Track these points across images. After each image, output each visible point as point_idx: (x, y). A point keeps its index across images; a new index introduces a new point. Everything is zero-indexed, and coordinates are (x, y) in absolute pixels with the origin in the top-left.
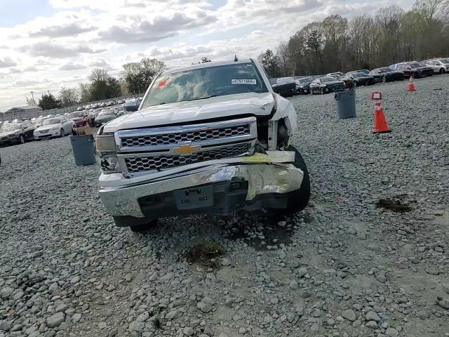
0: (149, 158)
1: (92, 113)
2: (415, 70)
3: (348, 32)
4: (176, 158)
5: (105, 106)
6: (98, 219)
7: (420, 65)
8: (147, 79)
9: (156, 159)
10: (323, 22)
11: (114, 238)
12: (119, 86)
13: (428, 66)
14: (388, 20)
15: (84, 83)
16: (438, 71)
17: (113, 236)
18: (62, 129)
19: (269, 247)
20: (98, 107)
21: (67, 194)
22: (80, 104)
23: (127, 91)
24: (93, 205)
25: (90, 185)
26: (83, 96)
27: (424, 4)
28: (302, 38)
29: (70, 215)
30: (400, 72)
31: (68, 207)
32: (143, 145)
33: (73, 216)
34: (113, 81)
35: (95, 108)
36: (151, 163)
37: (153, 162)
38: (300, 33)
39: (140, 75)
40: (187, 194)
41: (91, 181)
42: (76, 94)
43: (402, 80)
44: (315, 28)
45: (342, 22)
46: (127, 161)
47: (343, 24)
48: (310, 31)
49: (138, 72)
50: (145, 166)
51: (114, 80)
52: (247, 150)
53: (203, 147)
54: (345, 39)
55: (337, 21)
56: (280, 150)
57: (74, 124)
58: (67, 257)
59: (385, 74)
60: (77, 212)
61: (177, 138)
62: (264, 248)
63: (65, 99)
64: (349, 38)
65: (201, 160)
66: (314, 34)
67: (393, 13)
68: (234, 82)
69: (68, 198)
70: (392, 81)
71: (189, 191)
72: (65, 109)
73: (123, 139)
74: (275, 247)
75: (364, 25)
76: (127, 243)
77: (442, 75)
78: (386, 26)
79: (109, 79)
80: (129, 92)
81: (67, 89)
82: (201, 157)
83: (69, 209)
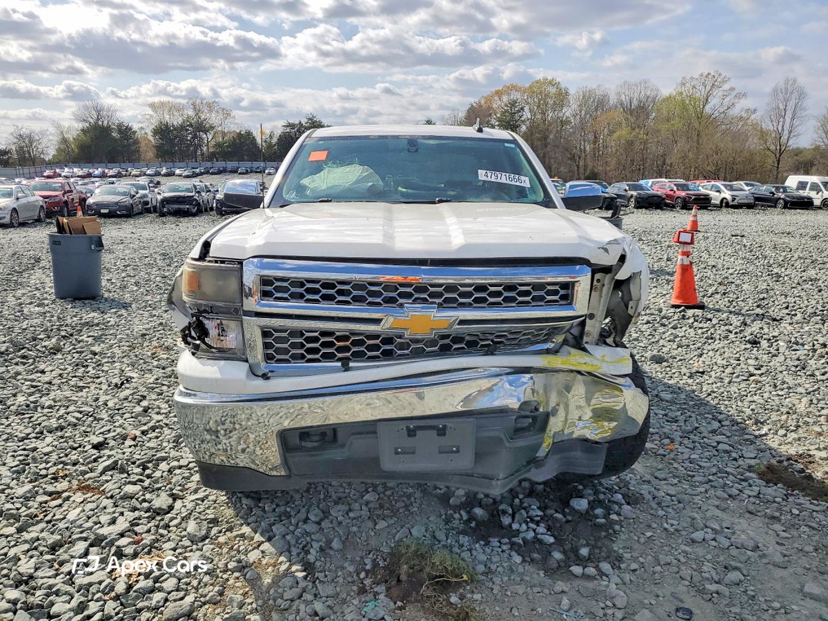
0: (325, 333)
1: (80, 187)
2: (683, 194)
3: (567, 112)
4: (388, 341)
5: (103, 176)
6: (129, 442)
7: (691, 187)
8: (195, 137)
9: (339, 339)
10: (530, 87)
11: (178, 504)
12: (136, 142)
13: (703, 191)
14: (635, 103)
15: (66, 124)
16: (718, 202)
17: (175, 498)
18: (14, 210)
19: (576, 570)
20: (89, 175)
21: (42, 366)
22: (50, 164)
23: (151, 154)
24: (110, 404)
25: (96, 349)
26: (59, 150)
27: (694, 87)
28: (490, 108)
29: (54, 423)
30: (659, 193)
31: (46, 401)
32: (316, 301)
33: (61, 428)
34: (126, 131)
35: (83, 177)
36: (325, 345)
37: (330, 344)
38: (489, 99)
39: (182, 128)
40: (411, 433)
41: (96, 339)
42: (44, 142)
43: (661, 209)
44: (516, 95)
45: (560, 94)
46: (265, 334)
47: (562, 97)
48: (505, 99)
49: (180, 120)
50: (310, 351)
51: (128, 129)
52: (548, 337)
53: (462, 322)
54: (564, 123)
55: (553, 90)
56: (606, 343)
57: (41, 203)
58: (62, 554)
59: (635, 193)
60: (70, 418)
61: (402, 295)
62: (562, 570)
63: (20, 150)
64: (568, 122)
65: (445, 351)
66: (513, 104)
67: (643, 93)
68: (482, 175)
69: (46, 378)
70: (646, 208)
71: (416, 426)
72: (19, 169)
73: (265, 281)
74: (591, 570)
75: (596, 104)
76: (215, 522)
77: (724, 210)
78: (631, 112)
79: (120, 126)
80: (157, 156)
81: (25, 131)
82: (447, 344)
83: (50, 407)
